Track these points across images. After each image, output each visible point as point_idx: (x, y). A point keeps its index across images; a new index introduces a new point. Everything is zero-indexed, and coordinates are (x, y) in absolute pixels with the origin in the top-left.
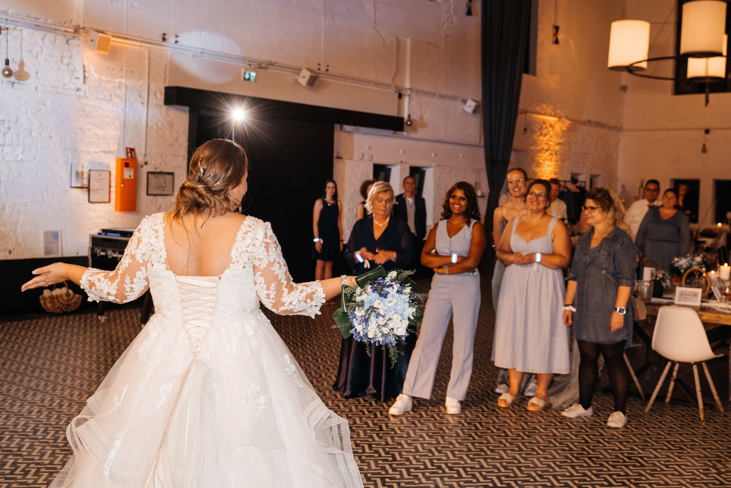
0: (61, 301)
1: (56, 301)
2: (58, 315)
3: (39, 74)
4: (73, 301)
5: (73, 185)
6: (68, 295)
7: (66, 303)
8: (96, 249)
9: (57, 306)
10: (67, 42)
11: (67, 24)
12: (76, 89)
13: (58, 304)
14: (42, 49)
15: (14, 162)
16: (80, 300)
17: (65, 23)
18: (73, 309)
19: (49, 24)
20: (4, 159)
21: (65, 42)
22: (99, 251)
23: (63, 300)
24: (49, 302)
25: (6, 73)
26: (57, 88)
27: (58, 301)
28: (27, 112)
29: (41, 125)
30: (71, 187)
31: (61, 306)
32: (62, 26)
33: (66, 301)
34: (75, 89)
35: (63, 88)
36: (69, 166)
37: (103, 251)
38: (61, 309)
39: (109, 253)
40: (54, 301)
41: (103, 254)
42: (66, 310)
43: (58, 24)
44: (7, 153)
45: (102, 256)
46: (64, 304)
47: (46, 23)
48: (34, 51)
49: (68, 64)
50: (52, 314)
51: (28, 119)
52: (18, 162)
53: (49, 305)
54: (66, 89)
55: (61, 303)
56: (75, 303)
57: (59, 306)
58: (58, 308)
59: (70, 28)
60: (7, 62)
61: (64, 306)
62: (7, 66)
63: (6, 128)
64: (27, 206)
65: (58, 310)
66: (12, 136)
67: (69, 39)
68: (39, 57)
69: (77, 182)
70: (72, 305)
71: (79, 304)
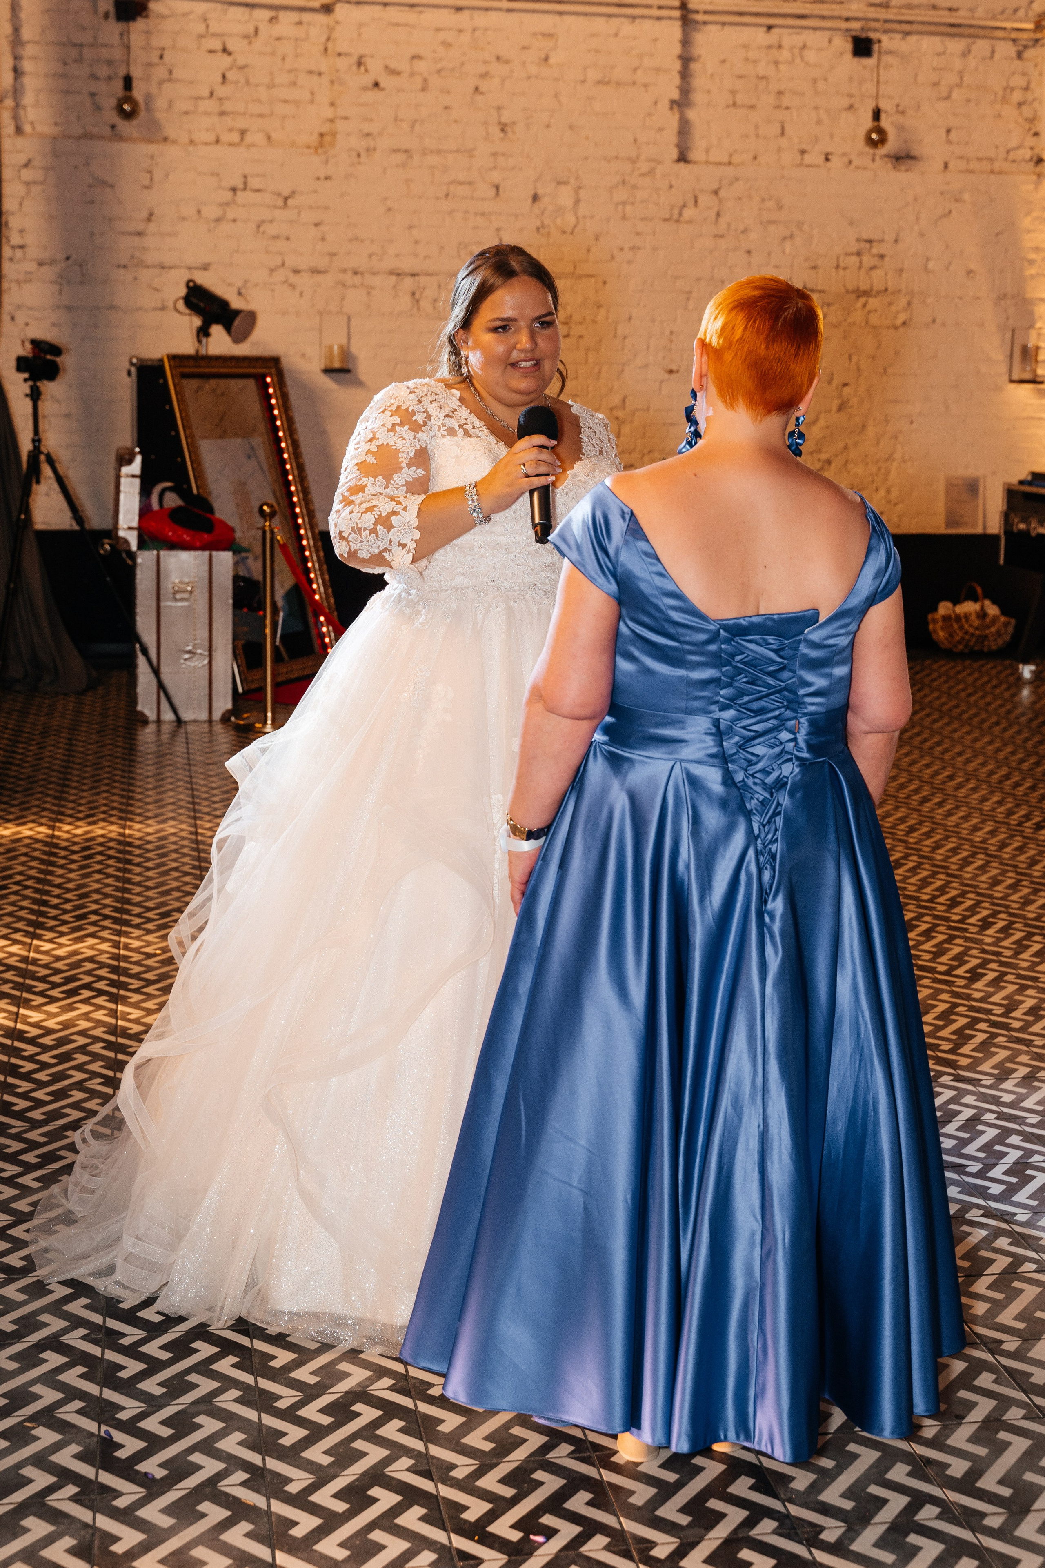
0: (966, 626)
1: (956, 626)
2: (962, 656)
3: (953, 135)
4: (993, 629)
5: (1015, 377)
6: (983, 614)
7: (977, 632)
8: (1012, 516)
9: (957, 638)
10: (1020, 55)
11: (1021, 13)
12: (1035, 159)
13: (960, 634)
14: (961, 78)
15: (888, 328)
16: (1010, 629)
17: (1016, 10)
18: (994, 648)
19: (979, 19)
20: (867, 323)
21: (1014, 55)
22: (1016, 520)
23: (971, 626)
24: (942, 629)
25: (874, 136)
26: (991, 160)
27: (961, 628)
28: (918, 219)
29: (947, 247)
30: (1012, 381)
31: (967, 637)
32: (1007, 20)
33: (976, 629)
34: (1031, 160)
35: (1006, 159)
36: (1008, 335)
37: (1023, 520)
38: (967, 645)
39: (1033, 525)
40: (952, 626)
41: (1022, 526)
42: (976, 648)
43: (999, 17)
44: (875, 311)
45: (1021, 532)
46: (973, 635)
47: (973, 18)
48: (943, 82)
49: (1020, 104)
50: (950, 654)
51: (922, 235)
52: (896, 328)
53: (942, 634)
54: (1014, 161)
55: (966, 632)
56: (998, 633)
57: (962, 639)
58: (959, 642)
59: (1027, 22)
60: (877, 114)
61: (973, 640)
62: (875, 124)
63: (874, 255)
64: (912, 422)
65: (961, 647)
66: (886, 274)
67: (1026, 47)
68: (955, 95)
69: (1024, 370)
70: (991, 638)
71: (1007, 638)
